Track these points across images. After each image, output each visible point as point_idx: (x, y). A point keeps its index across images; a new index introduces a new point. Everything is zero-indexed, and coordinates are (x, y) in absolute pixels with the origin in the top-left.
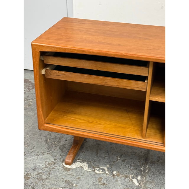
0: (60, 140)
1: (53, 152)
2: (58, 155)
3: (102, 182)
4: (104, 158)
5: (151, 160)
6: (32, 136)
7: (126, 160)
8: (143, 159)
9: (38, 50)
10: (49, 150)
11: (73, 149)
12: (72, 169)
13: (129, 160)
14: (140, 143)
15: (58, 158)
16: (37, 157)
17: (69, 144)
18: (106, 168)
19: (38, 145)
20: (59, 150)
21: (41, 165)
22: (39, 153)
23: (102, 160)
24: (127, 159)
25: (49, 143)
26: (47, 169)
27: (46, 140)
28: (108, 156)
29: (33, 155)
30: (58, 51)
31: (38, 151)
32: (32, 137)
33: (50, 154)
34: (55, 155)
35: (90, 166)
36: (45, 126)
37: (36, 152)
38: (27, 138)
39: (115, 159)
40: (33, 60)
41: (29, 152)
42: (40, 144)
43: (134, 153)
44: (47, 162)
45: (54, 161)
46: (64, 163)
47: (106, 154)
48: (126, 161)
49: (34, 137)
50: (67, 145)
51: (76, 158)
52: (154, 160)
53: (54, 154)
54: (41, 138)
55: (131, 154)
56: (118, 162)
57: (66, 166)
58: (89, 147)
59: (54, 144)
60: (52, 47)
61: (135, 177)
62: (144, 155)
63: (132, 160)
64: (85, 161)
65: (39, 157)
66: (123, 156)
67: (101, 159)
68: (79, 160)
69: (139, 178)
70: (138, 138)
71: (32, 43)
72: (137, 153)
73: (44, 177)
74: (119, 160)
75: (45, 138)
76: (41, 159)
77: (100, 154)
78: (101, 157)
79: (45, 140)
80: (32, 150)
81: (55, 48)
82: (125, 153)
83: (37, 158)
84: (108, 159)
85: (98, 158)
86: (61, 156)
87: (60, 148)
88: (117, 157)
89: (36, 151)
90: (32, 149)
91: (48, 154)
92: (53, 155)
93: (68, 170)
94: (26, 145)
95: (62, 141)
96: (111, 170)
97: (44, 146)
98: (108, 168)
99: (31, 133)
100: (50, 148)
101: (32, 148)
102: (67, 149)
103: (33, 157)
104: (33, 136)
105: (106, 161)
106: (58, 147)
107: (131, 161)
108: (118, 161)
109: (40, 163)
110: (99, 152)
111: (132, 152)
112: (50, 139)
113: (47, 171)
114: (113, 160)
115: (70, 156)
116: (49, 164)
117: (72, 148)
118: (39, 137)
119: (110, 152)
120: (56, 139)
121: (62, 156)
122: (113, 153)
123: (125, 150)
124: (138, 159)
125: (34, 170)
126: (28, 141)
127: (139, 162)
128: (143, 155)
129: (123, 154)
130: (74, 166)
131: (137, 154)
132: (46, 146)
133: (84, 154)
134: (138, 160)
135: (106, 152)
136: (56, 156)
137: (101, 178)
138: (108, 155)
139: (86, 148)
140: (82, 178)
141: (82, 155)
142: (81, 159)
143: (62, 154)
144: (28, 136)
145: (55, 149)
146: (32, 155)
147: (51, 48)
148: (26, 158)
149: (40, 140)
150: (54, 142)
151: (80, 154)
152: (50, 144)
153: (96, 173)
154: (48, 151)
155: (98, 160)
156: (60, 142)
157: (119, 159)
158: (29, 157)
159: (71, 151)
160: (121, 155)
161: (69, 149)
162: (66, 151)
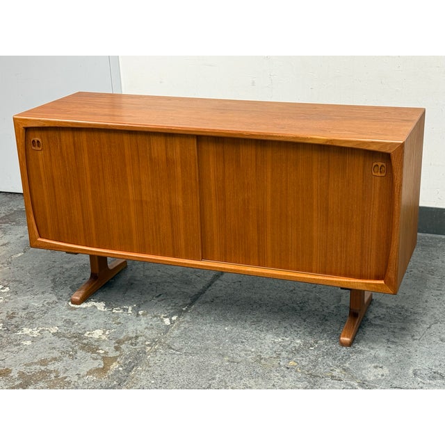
1: (59, 291)
2: (65, 295)
3: (118, 321)
4: (133, 297)
9: (22, 126)
10: (53, 289)
11: (87, 285)
12: (81, 308)
15: (64, 298)
18: (130, 308)
19: (40, 284)
20: (70, 289)
21: (36, 305)
22: (37, 293)
23: (129, 300)
25: (56, 282)
26: (43, 308)
31: (36, 290)
33: (53, 293)
35: (107, 306)
36: (38, 241)
40: (17, 141)
42: (42, 283)
44: (46, 302)
45: (57, 301)
46: (70, 303)
51: (89, 297)
53: (60, 294)
57: (72, 305)
61: (170, 316)
64: (102, 301)
65: (36, 296)
68: (93, 299)
69: (174, 318)
71: (14, 117)
73: (35, 316)
76: (38, 299)
77: (128, 294)
78: (128, 297)
80: (29, 290)
83: (34, 297)
86: (69, 295)
87: (71, 287)
89: (34, 290)
90: (29, 288)
91: (51, 293)
92: (58, 295)
93: (75, 309)
95: (77, 279)
96: (136, 310)
97: (49, 285)
98: (133, 308)
100: (56, 287)
103: (28, 297)
105: (134, 301)
106: (69, 287)
108: (152, 301)
109: (35, 302)
110: (128, 291)
115: (80, 293)
116: (48, 303)
117: (86, 283)
125: (24, 309)
130: (84, 305)
132: (52, 285)
133: (104, 294)
136: (61, 296)
137: (118, 317)
140: (90, 317)
142: (98, 298)
145: (63, 288)
146: (27, 294)
151: (99, 293)
152: (58, 283)
153: (113, 313)
154: (52, 291)
155: (123, 299)
156: (73, 281)
157: (155, 298)
159: (83, 287)
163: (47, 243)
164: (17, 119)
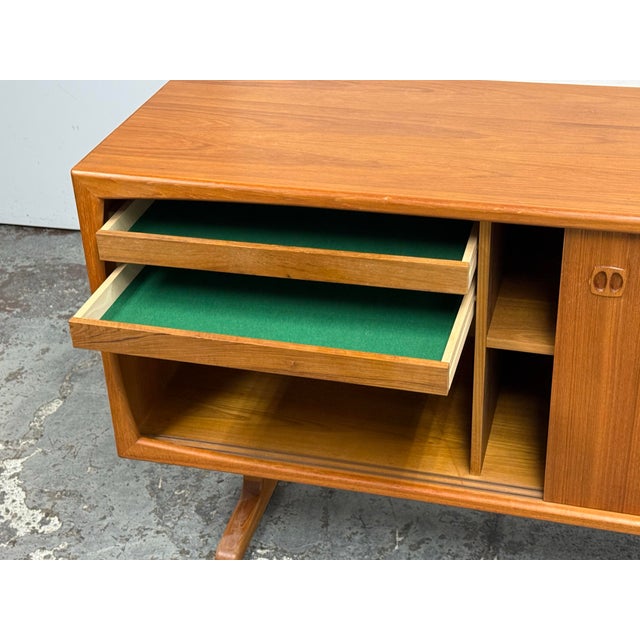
0: (198, 480)
1: (176, 524)
2: (193, 536)
4: (349, 539)
5: (510, 538)
6: (105, 471)
7: (422, 542)
8: (482, 537)
9: (97, 195)
10: (161, 518)
11: (241, 514)
13: (433, 543)
14: (463, 493)
15: (193, 548)
16: (122, 545)
17: (229, 493)
19: (125, 501)
20: (197, 517)
22: (128, 532)
23: (342, 546)
24: (428, 539)
25: (161, 494)
27: (153, 484)
28: (360, 531)
29: (108, 541)
30: (164, 195)
31: (124, 523)
32: (105, 476)
33: (164, 532)
34: (184, 535)
36: (139, 445)
37: (120, 527)
38: (89, 480)
39: (386, 540)
41: (96, 530)
42: (130, 498)
43: (451, 518)
47: (355, 525)
48: (422, 546)
49: (110, 473)
50: (223, 498)
51: (252, 544)
52: (518, 538)
53: (181, 533)
54: (137, 477)
55: (440, 520)
56: (398, 551)
58: (298, 500)
59: (180, 497)
60: (144, 183)
62: (486, 522)
63: (445, 541)
64: (285, 552)
65: (128, 545)
66: (411, 530)
67: (340, 544)
68: (265, 552)
70: (456, 475)
71: (75, 172)
72: (459, 515)
74: (401, 543)
75: (150, 476)
77: (334, 525)
78: (339, 535)
79: (148, 482)
80: (105, 523)
81: (153, 185)
82: (418, 518)
83: (123, 550)
84: (362, 542)
85: (330, 540)
86: (202, 537)
87: (198, 510)
88: (393, 532)
89: (118, 523)
90: (104, 518)
91: (158, 532)
92: (176, 537)
94: (85, 503)
95: (205, 483)
97: (146, 505)
99: (101, 459)
100: (165, 511)
101: (106, 513)
102: (221, 513)
103: (109, 548)
104: (109, 470)
105: (356, 550)
106: (194, 508)
107: (441, 546)
108: (397, 548)
110: (331, 517)
111: (444, 513)
112: (165, 480)
114: (380, 546)
115: (233, 541)
117: (239, 509)
118: (128, 474)
119: (370, 516)
120: (187, 478)
121: (207, 537)
122: (377, 521)
123: (418, 508)
124: (464, 539)
126: (90, 491)
127: (466, 550)
128: (482, 521)
129: (412, 523)
131: (462, 520)
132: (153, 504)
133: (282, 526)
134: (465, 542)
135: (355, 517)
136: (185, 541)
138: (364, 527)
139: (287, 506)
141: (273, 533)
142: (272, 545)
143: (207, 531)
144: (92, 472)
145: (182, 514)
146: (106, 539)
147: (138, 186)
148: (85, 550)
149: (133, 484)
150: (180, 488)
151: (268, 527)
152: (165, 496)
154: (158, 524)
155: (329, 546)
156: (198, 488)
157: (399, 539)
158: (96, 546)
159: (235, 522)
160: (407, 527)
161: (229, 513)
162: (221, 520)
163: (159, 449)
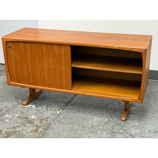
3: (40, 112)
4: (45, 103)
8: (66, 104)
12: (26, 107)
16: (8, 103)
18: (44, 107)
19: (11, 98)
21: (10, 106)
26: (12, 107)
27: (16, 96)
31: (9, 100)
34: (19, 102)
35: (36, 106)
44: (13, 105)
45: (17, 104)
46: (22, 105)
47: (47, 102)
48: (57, 104)
57: (23, 106)
61: (59, 110)
64: (34, 104)
67: (43, 104)
68: (31, 104)
69: (61, 111)
73: (10, 110)
74: (53, 104)
76: (10, 104)
84: (47, 104)
86: (22, 102)
87: (22, 99)
90: (7, 100)
91: (15, 101)
92: (17, 102)
93: (24, 107)
96: (47, 108)
98: (46, 107)
100: (17, 99)
107: (59, 104)
110: (43, 101)
112: (18, 96)
113: (12, 108)
116: (14, 105)
125: (5, 108)
129: (56, 102)
132: (15, 98)
137: (40, 111)
140: (30, 111)
145: (19, 100)
146: (6, 102)
149: (12, 96)
153: (38, 109)
156: (23, 97)
163: (14, 83)
164: (3, 38)
